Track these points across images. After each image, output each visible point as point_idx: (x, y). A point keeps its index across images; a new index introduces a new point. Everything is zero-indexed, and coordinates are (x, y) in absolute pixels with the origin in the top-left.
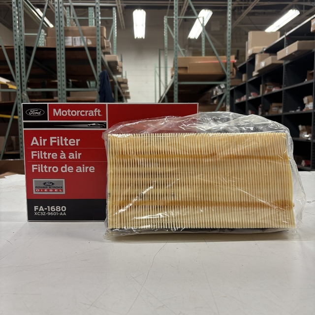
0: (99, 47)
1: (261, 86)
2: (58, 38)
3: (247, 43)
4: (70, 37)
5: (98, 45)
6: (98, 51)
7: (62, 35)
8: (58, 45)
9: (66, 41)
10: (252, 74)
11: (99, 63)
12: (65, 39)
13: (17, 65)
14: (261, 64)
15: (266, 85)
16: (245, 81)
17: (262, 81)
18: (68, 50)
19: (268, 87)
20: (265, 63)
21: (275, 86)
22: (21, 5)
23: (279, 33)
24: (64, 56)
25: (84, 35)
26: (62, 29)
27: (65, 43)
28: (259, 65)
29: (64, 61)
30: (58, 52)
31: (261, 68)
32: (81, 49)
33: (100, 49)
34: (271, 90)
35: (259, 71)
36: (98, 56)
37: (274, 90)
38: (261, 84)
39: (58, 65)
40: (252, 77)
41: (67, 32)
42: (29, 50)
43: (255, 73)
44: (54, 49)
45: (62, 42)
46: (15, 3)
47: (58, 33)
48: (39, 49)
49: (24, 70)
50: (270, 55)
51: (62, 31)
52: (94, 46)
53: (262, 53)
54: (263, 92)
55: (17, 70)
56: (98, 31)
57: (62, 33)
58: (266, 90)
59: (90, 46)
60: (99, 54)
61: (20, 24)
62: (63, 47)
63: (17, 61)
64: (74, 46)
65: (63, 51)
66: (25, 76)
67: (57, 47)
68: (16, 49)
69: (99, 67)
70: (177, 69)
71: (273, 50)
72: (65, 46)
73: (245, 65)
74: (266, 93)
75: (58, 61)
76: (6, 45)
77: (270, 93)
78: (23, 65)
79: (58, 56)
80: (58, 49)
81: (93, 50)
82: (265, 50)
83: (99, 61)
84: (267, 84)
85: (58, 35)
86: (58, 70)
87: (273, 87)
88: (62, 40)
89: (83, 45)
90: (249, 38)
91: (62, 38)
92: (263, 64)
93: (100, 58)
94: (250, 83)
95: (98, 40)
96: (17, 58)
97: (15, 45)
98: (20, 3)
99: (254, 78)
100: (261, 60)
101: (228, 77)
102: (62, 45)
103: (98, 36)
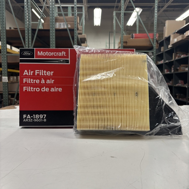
0: (76, 29)
1: (174, 54)
2: (51, 23)
3: (164, 27)
4: (58, 23)
5: (75, 27)
6: (75, 31)
7: (54, 22)
8: (51, 27)
9: (56, 25)
10: (168, 47)
11: (76, 38)
12: (55, 24)
13: (27, 40)
14: (174, 40)
15: (177, 54)
16: (163, 51)
17: (174, 51)
18: (57, 30)
19: (178, 55)
20: (177, 40)
21: (183, 54)
22: (29, 4)
23: (185, 21)
24: (54, 34)
25: (67, 21)
26: (54, 18)
27: (55, 26)
28: (173, 40)
29: (54, 37)
30: (51, 32)
31: (174, 42)
32: (65, 30)
33: (76, 30)
34: (181, 57)
35: (172, 45)
36: (75, 34)
37: (182, 56)
38: (174, 53)
39: (51, 40)
40: (168, 48)
41: (57, 20)
42: (34, 31)
43: (170, 46)
44: (49, 30)
45: (53, 26)
46: (26, 2)
47: (51, 20)
48: (39, 30)
49: (30, 43)
50: (180, 35)
51: (54, 19)
52: (72, 28)
53: (174, 33)
54: (175, 58)
55: (27, 43)
56: (75, 19)
57: (54, 20)
58: (177, 56)
59: (70, 28)
60: (75, 33)
61: (29, 15)
62: (54, 29)
63: (26, 37)
64: (60, 28)
65: (54, 31)
66: (31, 46)
67: (51, 29)
68: (26, 30)
69: (76, 41)
70: (123, 43)
71: (182, 32)
72: (55, 28)
73: (163, 41)
74: (177, 58)
75: (51, 37)
76: (20, 28)
77: (179, 58)
78: (30, 40)
79: (51, 34)
80: (51, 30)
81: (72, 30)
82: (176, 31)
83: (75, 37)
84: (178, 52)
85: (51, 22)
86: (51, 42)
87: (182, 55)
88: (54, 25)
89: (66, 27)
90: (166, 24)
91: (54, 23)
92: (176, 40)
93: (76, 35)
94: (166, 52)
95: (75, 25)
96: (26, 36)
97: (25, 28)
98: (29, 2)
99: (169, 49)
100: (174, 38)
101: (155, 48)
102: (54, 27)
103: (75, 22)
